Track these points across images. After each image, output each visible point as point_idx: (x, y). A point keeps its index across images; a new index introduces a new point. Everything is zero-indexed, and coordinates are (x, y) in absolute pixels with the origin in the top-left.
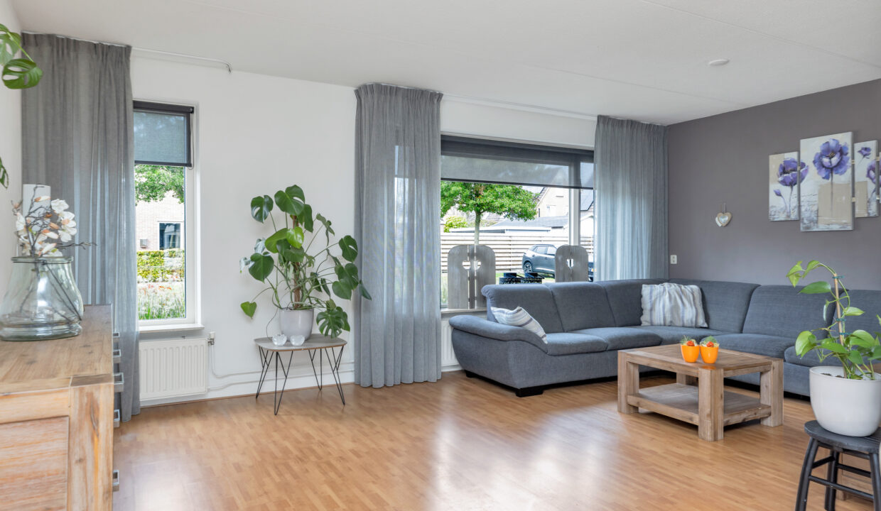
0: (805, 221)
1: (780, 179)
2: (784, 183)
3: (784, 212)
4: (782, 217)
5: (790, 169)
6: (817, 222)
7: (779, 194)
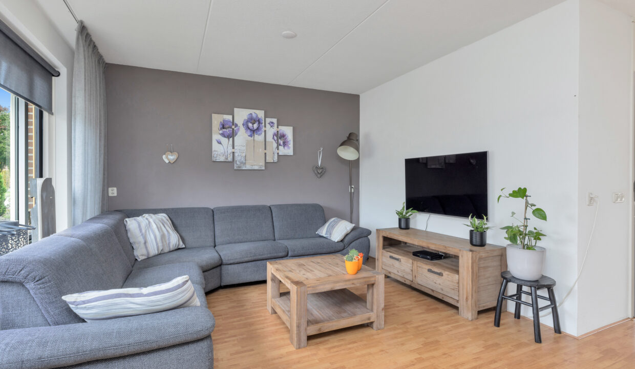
0: (238, 163)
1: (221, 132)
2: (223, 135)
3: (224, 155)
4: (222, 159)
5: (227, 126)
6: (245, 164)
7: (219, 143)
